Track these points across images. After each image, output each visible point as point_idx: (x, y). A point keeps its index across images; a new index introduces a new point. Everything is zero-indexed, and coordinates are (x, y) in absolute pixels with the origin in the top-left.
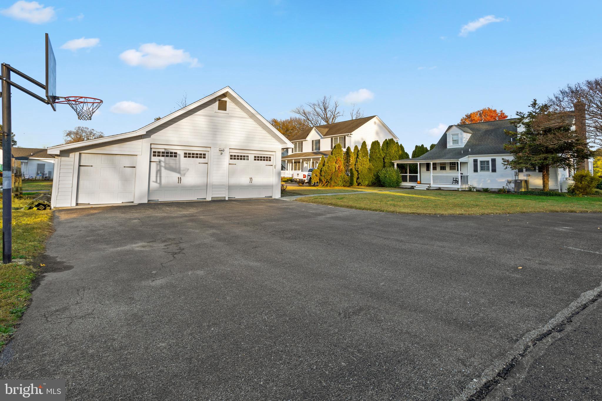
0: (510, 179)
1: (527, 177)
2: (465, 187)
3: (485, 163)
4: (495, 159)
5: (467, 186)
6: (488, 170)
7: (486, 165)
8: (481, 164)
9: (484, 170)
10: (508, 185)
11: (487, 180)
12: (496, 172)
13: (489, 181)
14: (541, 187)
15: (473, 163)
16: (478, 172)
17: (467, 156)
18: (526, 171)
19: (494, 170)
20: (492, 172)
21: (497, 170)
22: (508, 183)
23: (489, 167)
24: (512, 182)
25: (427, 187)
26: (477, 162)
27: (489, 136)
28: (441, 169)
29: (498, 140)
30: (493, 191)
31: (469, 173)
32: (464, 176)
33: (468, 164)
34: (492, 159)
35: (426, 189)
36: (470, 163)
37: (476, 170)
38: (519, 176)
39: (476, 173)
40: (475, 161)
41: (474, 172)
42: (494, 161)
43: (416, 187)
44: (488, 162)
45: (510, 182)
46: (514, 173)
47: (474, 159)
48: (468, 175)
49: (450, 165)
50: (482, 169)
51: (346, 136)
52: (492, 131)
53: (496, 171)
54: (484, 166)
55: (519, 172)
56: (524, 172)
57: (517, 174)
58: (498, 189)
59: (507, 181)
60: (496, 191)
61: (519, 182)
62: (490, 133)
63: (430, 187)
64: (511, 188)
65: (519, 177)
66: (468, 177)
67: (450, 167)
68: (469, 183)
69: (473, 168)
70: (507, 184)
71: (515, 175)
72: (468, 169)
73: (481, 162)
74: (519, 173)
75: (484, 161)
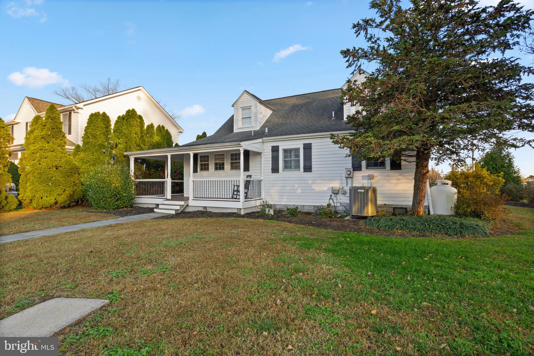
0: (336, 185)
1: (368, 181)
2: (255, 204)
3: (293, 153)
4: (311, 144)
5: (258, 203)
6: (298, 167)
7: (293, 158)
8: (285, 157)
9: (291, 168)
10: (332, 198)
11: (295, 188)
12: (311, 171)
13: (299, 191)
14: (409, 202)
15: (271, 153)
16: (278, 172)
17: (260, 140)
18: (368, 166)
19: (308, 169)
20: (304, 171)
21: (313, 166)
22: (333, 195)
23: (299, 160)
24: (340, 192)
25: (178, 208)
26: (278, 151)
27: (297, 112)
28: (216, 169)
29: (311, 117)
30: (306, 211)
31: (262, 175)
32: (253, 181)
33: (262, 157)
34: (304, 144)
35: (173, 212)
36: (265, 154)
37: (275, 170)
38: (354, 179)
39: (275, 175)
40: (275, 150)
41: (272, 172)
42: (308, 148)
43: (160, 206)
44: (297, 150)
45: (336, 192)
46: (344, 172)
47: (272, 147)
48: (262, 178)
49: (232, 159)
50: (287, 166)
51: (72, 112)
52: (302, 106)
53: (311, 169)
54: (291, 161)
55: (354, 170)
56: (362, 170)
57: (350, 174)
58: (314, 206)
59: (330, 191)
60: (311, 211)
61: (361, 192)
62: (300, 109)
63: (187, 206)
64: (338, 205)
65: (354, 181)
66: (260, 184)
67: (232, 163)
68: (263, 196)
69: (271, 165)
70: (331, 196)
71: (347, 178)
72: (261, 167)
73: (285, 151)
74: (355, 172)
75: (291, 150)
